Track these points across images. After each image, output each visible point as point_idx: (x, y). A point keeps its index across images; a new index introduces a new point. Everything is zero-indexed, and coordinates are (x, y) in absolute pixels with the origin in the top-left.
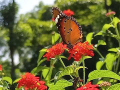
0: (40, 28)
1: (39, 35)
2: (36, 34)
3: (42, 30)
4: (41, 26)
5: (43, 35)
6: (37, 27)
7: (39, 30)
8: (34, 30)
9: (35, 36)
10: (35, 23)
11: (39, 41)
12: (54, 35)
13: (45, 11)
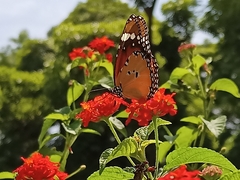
0: (17, 85)
1: (15, 99)
2: (9, 98)
3: (21, 89)
4: (20, 81)
5: (23, 100)
6: (12, 83)
7: (16, 90)
8: (5, 90)
9: (8, 101)
10: (7, 76)
11: (16, 111)
12: (73, 86)
13: (29, 52)
